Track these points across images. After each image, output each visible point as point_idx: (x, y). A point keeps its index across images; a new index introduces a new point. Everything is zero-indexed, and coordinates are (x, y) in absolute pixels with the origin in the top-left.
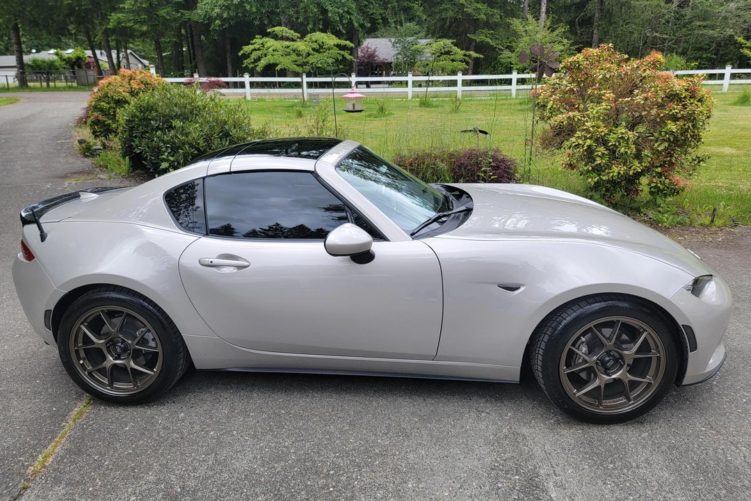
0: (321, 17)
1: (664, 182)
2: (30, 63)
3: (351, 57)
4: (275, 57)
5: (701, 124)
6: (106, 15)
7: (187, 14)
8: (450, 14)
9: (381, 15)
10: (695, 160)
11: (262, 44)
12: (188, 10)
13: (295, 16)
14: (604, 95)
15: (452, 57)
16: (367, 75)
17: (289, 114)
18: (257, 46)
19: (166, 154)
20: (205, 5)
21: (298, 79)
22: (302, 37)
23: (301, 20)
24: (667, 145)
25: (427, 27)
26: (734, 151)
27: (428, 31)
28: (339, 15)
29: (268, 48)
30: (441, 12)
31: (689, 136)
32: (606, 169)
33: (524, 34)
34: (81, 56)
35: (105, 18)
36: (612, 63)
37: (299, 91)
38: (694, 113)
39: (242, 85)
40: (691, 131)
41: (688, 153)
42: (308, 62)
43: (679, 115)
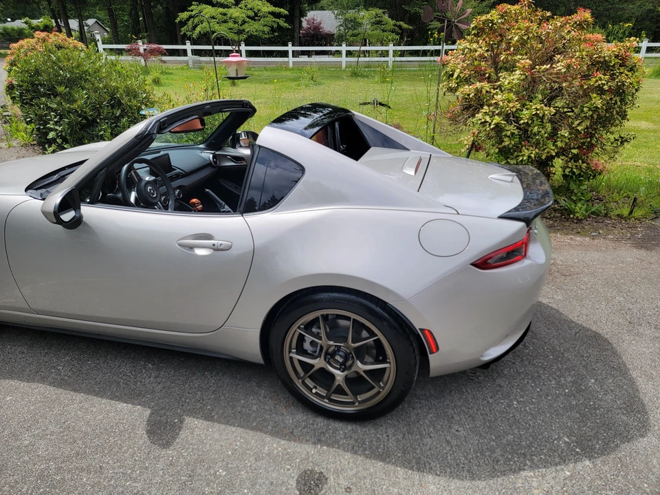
1: (581, 166)
3: (287, 25)
4: (211, 24)
5: (630, 98)
10: (618, 140)
11: (199, 11)
14: (519, 62)
15: (383, 27)
18: (193, 13)
19: (52, 122)
24: (588, 125)
26: (650, 126)
31: (615, 112)
32: (515, 151)
34: (48, 24)
36: (532, 22)
38: (624, 85)
39: (184, 53)
40: (618, 107)
41: (612, 133)
42: (244, 30)
43: (606, 87)
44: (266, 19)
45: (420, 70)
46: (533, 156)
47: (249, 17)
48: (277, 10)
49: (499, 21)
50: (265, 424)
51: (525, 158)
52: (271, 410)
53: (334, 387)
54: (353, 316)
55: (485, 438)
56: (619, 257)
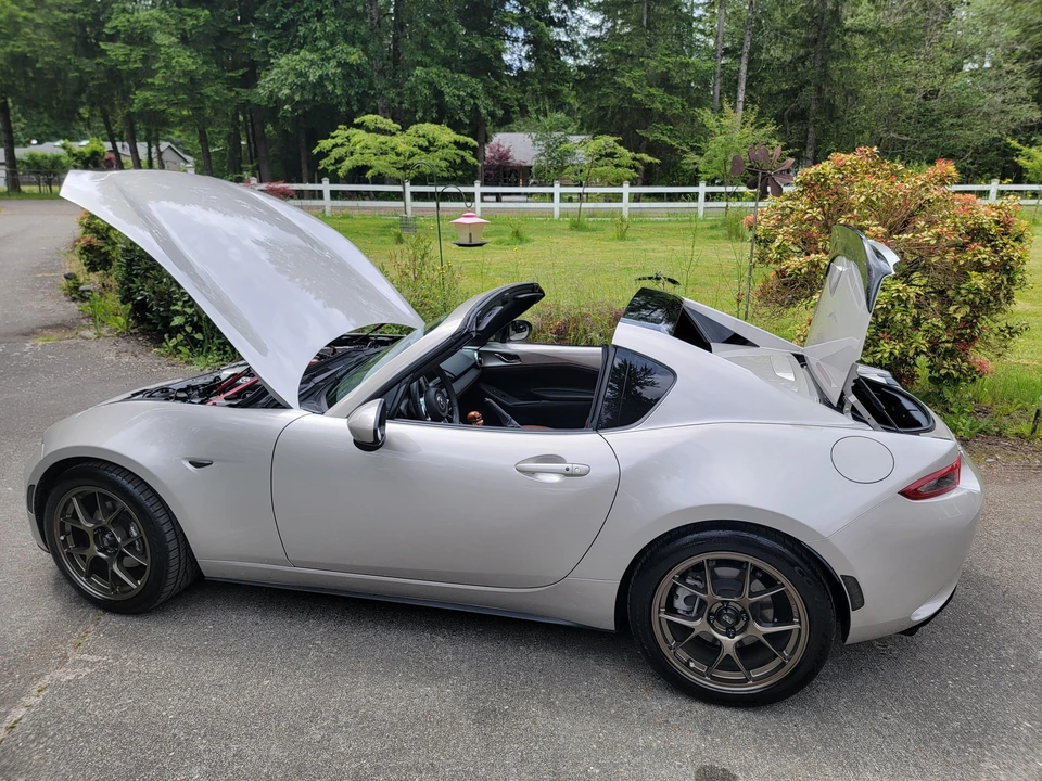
0: (434, 102)
1: (960, 366)
2: (25, 159)
3: (474, 160)
4: (365, 156)
6: (129, 92)
7: (245, 94)
8: (613, 101)
9: (517, 100)
10: (1004, 331)
11: (347, 137)
12: (247, 88)
13: (398, 99)
14: (868, 229)
15: (616, 161)
16: (496, 184)
17: (383, 238)
18: (339, 141)
19: (180, 303)
20: (268, 82)
21: (398, 188)
22: (404, 129)
23: (405, 106)
24: (968, 311)
25: (581, 119)
27: (582, 124)
28: (459, 99)
29: (356, 142)
30: (600, 98)
33: (717, 131)
34: (98, 149)
35: (126, 97)
36: (879, 178)
37: (401, 204)
38: (1011, 259)
39: (319, 195)
40: (1005, 288)
41: (995, 321)
42: (412, 164)
43: (988, 263)
44: (446, 150)
45: (669, 221)
46: (896, 352)
47: (421, 147)
48: (462, 139)
49: (836, 176)
50: (627, 711)
51: (886, 355)
52: (627, 694)
53: (720, 659)
54: (752, 560)
55: (924, 726)
56: (1032, 491)
